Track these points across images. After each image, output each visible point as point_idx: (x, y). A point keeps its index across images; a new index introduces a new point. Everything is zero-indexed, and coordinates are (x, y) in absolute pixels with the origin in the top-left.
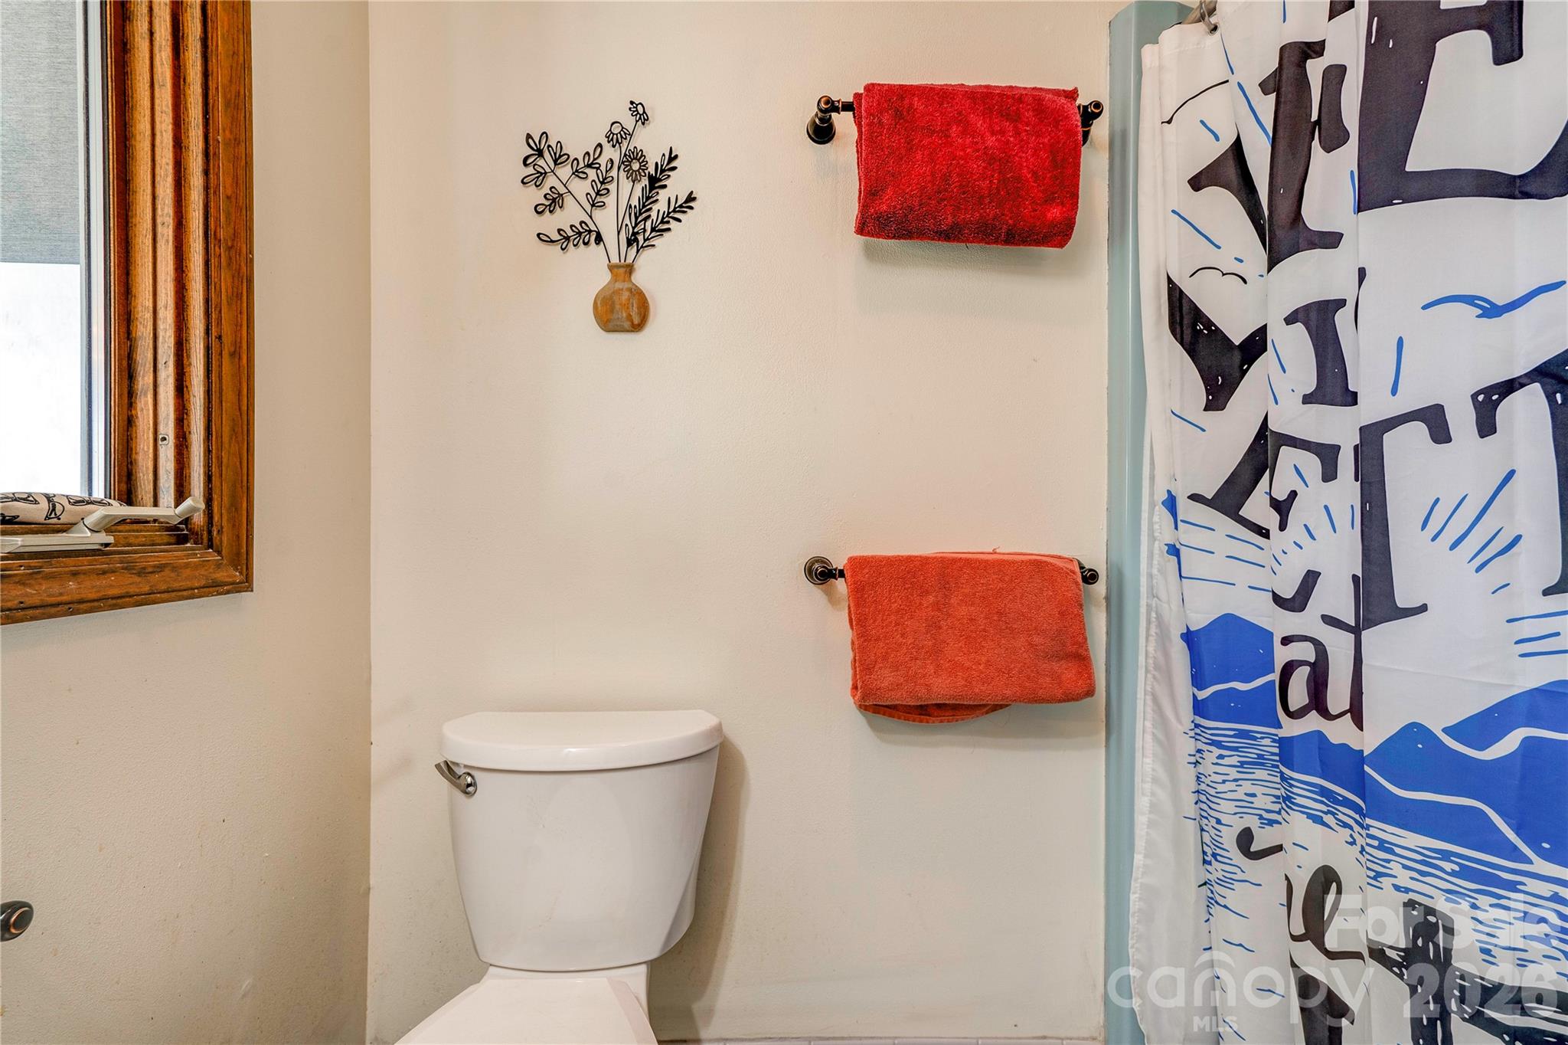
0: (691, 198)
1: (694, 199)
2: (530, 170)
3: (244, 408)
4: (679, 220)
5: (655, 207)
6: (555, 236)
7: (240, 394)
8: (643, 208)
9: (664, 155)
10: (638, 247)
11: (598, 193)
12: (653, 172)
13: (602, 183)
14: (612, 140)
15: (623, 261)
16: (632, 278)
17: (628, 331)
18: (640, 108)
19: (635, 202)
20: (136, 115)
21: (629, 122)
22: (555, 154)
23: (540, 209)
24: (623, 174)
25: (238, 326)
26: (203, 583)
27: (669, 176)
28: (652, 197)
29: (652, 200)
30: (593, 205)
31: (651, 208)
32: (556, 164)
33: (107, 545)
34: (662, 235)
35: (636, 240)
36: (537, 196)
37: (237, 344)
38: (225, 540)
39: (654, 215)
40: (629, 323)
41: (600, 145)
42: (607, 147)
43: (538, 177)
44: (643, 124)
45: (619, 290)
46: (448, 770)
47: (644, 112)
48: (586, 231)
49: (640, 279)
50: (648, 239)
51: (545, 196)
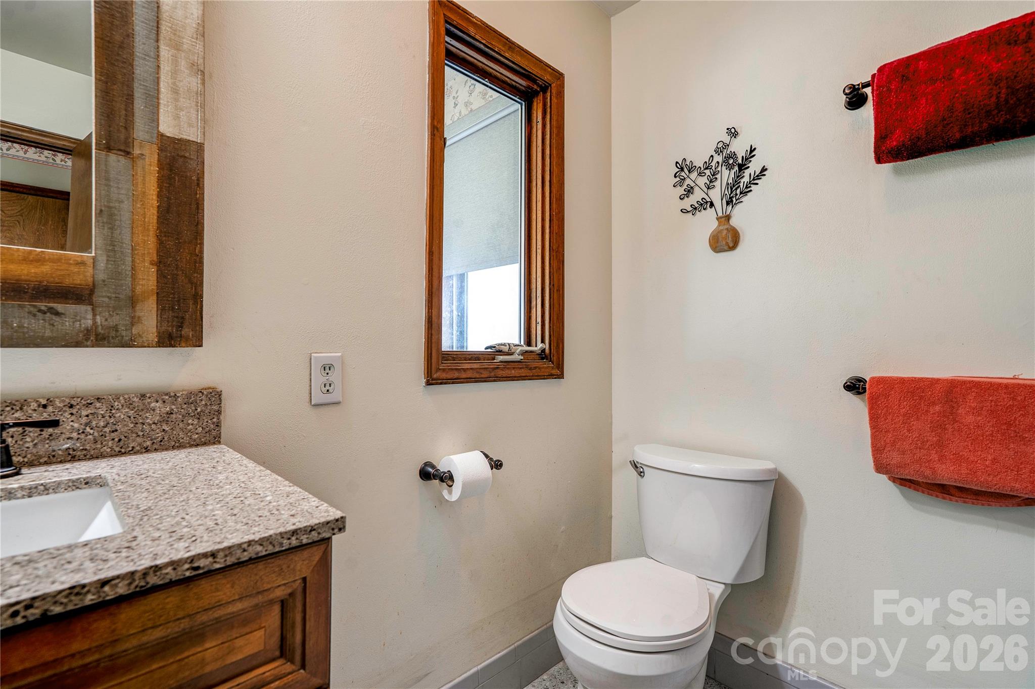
0: (764, 169)
1: (766, 169)
2: (678, 179)
3: (561, 310)
4: (757, 184)
5: (742, 181)
6: (690, 209)
7: (560, 305)
8: (735, 182)
9: (747, 150)
10: (732, 204)
11: (711, 182)
12: (741, 162)
13: (713, 176)
14: (718, 151)
15: (724, 214)
16: (730, 222)
17: (727, 251)
18: (733, 130)
19: (730, 181)
20: (533, 213)
21: (726, 139)
22: (689, 168)
23: (682, 197)
24: (724, 168)
25: (559, 280)
26: (548, 374)
27: (751, 161)
28: (741, 175)
29: (741, 176)
30: (708, 188)
31: (740, 182)
32: (689, 173)
33: (522, 359)
34: (746, 195)
35: (732, 201)
36: (681, 191)
37: (559, 286)
38: (555, 359)
39: (741, 185)
40: (727, 247)
41: (712, 156)
42: (716, 156)
43: (681, 182)
44: (735, 137)
45: (722, 230)
46: (635, 465)
47: (735, 131)
48: (705, 202)
49: (734, 222)
50: (738, 199)
51: (685, 190)
